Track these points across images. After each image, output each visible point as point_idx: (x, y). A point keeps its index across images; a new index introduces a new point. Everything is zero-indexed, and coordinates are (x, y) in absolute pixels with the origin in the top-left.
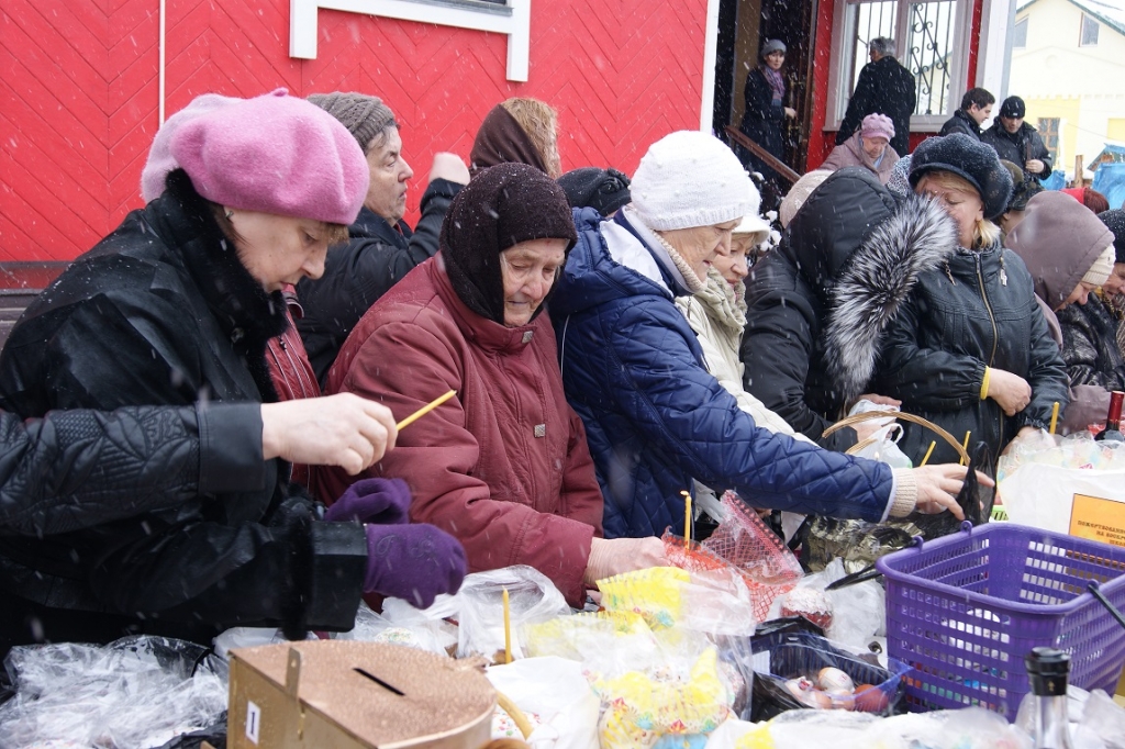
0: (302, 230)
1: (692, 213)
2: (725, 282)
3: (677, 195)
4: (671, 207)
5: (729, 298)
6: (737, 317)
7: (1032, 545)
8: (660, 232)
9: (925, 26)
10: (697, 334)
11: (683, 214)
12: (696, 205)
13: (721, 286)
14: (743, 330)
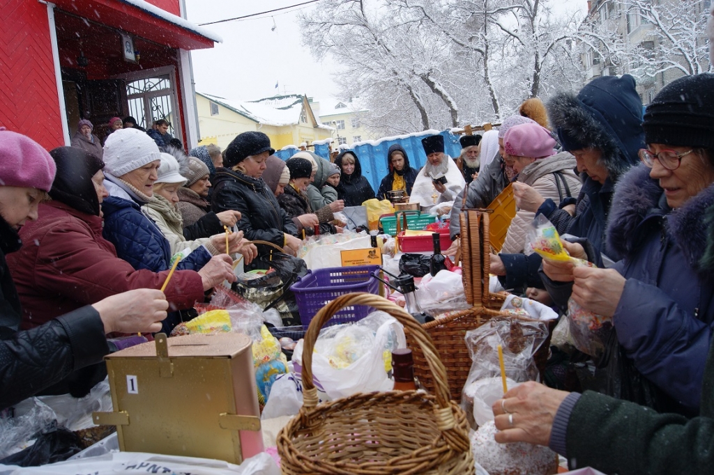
0: (28, 195)
1: (129, 164)
2: (168, 201)
3: (118, 158)
4: (119, 165)
5: (172, 209)
6: (178, 217)
7: (331, 275)
8: (119, 178)
9: (157, 108)
10: (155, 222)
11: (124, 166)
12: (129, 160)
13: (167, 204)
14: (182, 223)
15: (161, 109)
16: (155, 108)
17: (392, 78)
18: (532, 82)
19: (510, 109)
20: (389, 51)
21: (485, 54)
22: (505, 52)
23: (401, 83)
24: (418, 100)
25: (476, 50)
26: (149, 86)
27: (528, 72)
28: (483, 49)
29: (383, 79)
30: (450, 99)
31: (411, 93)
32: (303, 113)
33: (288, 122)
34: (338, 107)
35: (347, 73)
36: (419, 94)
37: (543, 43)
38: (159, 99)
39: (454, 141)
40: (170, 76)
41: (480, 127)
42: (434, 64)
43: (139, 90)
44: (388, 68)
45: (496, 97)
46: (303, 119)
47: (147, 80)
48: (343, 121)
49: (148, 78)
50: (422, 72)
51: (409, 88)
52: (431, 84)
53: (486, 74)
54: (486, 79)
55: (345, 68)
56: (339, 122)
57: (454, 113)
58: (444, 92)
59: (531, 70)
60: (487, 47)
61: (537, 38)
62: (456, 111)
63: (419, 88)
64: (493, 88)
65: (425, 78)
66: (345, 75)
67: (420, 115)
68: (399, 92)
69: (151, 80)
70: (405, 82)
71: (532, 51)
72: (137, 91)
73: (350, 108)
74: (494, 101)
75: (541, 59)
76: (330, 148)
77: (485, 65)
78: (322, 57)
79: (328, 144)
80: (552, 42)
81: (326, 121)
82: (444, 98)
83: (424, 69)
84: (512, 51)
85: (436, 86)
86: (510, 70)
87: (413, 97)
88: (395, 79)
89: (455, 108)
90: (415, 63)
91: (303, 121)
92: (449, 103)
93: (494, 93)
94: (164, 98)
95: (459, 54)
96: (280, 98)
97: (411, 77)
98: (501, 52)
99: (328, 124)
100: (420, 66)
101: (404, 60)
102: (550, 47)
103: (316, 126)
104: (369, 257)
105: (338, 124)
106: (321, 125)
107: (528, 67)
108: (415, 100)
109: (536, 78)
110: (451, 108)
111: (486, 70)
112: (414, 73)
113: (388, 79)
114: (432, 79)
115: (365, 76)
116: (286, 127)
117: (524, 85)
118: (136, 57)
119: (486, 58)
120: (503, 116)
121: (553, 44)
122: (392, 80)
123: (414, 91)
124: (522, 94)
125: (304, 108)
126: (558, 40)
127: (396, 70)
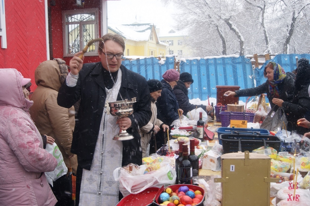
15: (88, 31)
16: (85, 30)
17: (208, 20)
18: (290, 28)
19: (275, 43)
20: (207, 4)
21: (263, 10)
22: (275, 9)
23: (213, 23)
24: (221, 33)
25: (258, 7)
26: (83, 18)
27: (288, 22)
28: (263, 7)
29: (202, 20)
30: (240, 34)
31: (218, 30)
32: (151, 35)
33: (142, 39)
34: (170, 32)
35: (182, 15)
36: (222, 30)
37: (298, 5)
38: (88, 26)
39: (247, 62)
40: (96, 14)
41: (263, 55)
42: (233, 13)
43: (77, 19)
44: (206, 14)
45: (267, 36)
46: (151, 38)
47: (82, 15)
48: (172, 41)
49: (83, 14)
50: (226, 17)
51: (217, 26)
52: (230, 25)
53: (263, 21)
54: (262, 24)
55: (181, 11)
56: (170, 41)
57: (242, 43)
58: (237, 30)
59: (290, 22)
60: (265, 6)
61: (295, 2)
62: (243, 42)
63: (223, 27)
64: (266, 30)
65: (227, 21)
66: (180, 16)
67: (221, 42)
68: (211, 28)
69: (84, 15)
70: (215, 23)
71: (291, 10)
72: (76, 20)
73: (178, 34)
74: (266, 38)
75: (296, 16)
76: (175, 59)
77: (263, 16)
78: (167, 4)
79: (174, 57)
80: (304, 5)
81: (162, 40)
82: (237, 34)
83: (227, 16)
84: (279, 8)
85: (233, 27)
86: (276, 19)
87: (218, 31)
88: (209, 20)
89: (243, 40)
90: (222, 12)
91: (150, 39)
92: (239, 37)
93: (267, 33)
94: (91, 25)
95: (248, 8)
96: (139, 25)
97: (218, 20)
98: (273, 9)
99: (163, 41)
100: (224, 14)
101: (216, 10)
102: (303, 8)
103: (158, 43)
104: (242, 124)
105: (170, 43)
106: (160, 43)
107: (288, 19)
108: (219, 33)
109: (292, 25)
110: (241, 40)
111: (263, 19)
112: (221, 18)
113: (205, 20)
114: (231, 22)
115: (192, 17)
116: (140, 42)
117: (285, 30)
118: (82, 3)
119: (264, 12)
120: (271, 47)
121: (304, 7)
122: (208, 21)
123: (219, 28)
124: (283, 35)
125: (152, 32)
126: (308, 4)
127: (211, 16)
